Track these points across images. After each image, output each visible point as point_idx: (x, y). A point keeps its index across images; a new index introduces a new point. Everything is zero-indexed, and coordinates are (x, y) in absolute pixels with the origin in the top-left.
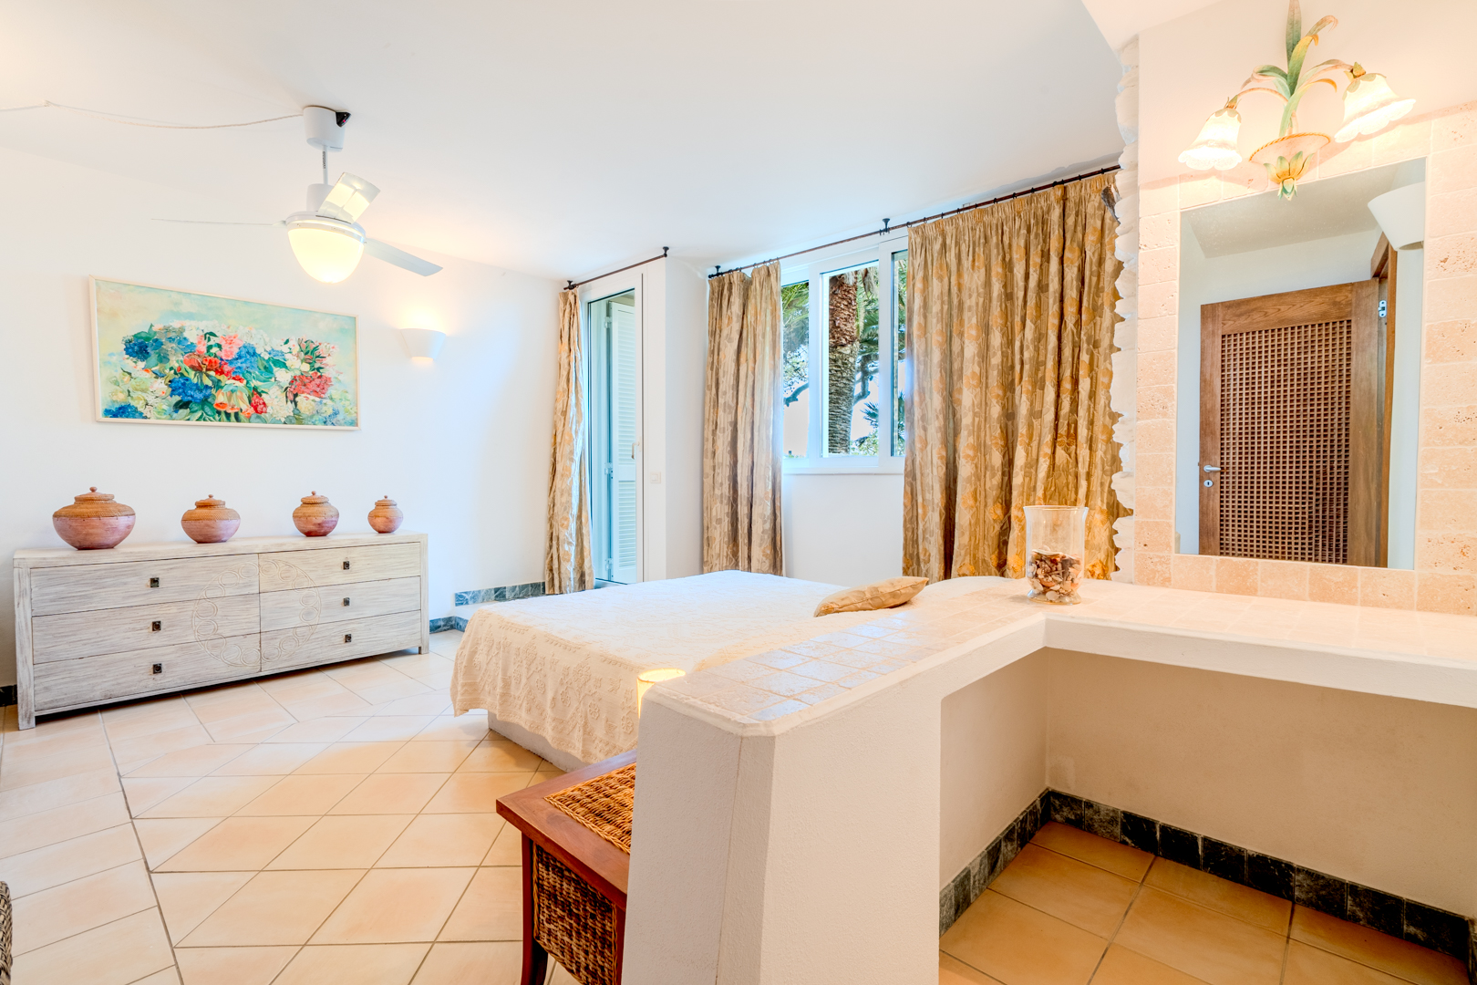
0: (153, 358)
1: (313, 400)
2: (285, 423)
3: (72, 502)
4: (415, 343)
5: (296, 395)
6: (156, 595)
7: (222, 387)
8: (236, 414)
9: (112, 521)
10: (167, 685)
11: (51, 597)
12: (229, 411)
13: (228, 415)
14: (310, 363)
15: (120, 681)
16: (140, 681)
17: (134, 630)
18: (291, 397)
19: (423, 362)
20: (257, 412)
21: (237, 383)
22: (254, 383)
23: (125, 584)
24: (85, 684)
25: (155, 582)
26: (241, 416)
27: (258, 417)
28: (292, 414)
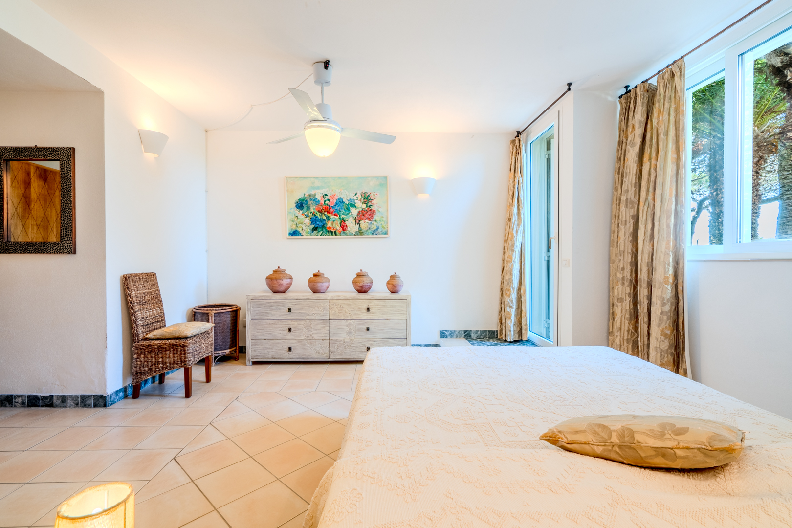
0: (305, 209)
1: (367, 223)
2: (355, 235)
3: (272, 273)
4: (418, 186)
5: (360, 221)
6: (290, 316)
7: (330, 219)
8: (335, 232)
9: (281, 281)
10: (293, 357)
11: (257, 312)
12: (332, 231)
13: (332, 232)
14: (366, 204)
15: (277, 352)
16: (284, 354)
17: (282, 330)
18: (358, 221)
19: (423, 197)
20: (343, 230)
21: (336, 217)
22: (342, 216)
23: (280, 309)
24: (266, 351)
25: (290, 310)
26: (337, 233)
27: (344, 233)
28: (358, 230)
